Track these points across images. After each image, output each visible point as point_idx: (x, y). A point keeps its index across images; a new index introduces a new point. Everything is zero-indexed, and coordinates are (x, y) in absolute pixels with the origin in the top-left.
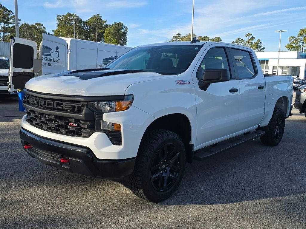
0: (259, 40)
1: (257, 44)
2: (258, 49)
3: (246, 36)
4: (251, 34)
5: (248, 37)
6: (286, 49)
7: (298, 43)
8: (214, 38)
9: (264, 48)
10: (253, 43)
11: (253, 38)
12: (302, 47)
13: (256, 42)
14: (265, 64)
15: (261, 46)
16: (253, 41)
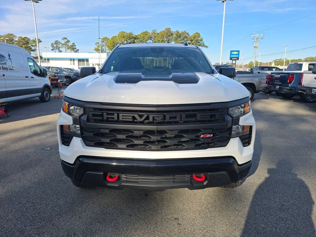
0: (74, 43)
1: (73, 46)
2: (74, 50)
3: (63, 40)
4: (66, 38)
5: (64, 40)
6: (95, 51)
7: (102, 47)
8: (34, 39)
9: (78, 50)
10: (70, 46)
11: (68, 41)
12: (105, 50)
13: (71, 44)
14: (85, 62)
15: (76, 48)
16: (68, 44)
